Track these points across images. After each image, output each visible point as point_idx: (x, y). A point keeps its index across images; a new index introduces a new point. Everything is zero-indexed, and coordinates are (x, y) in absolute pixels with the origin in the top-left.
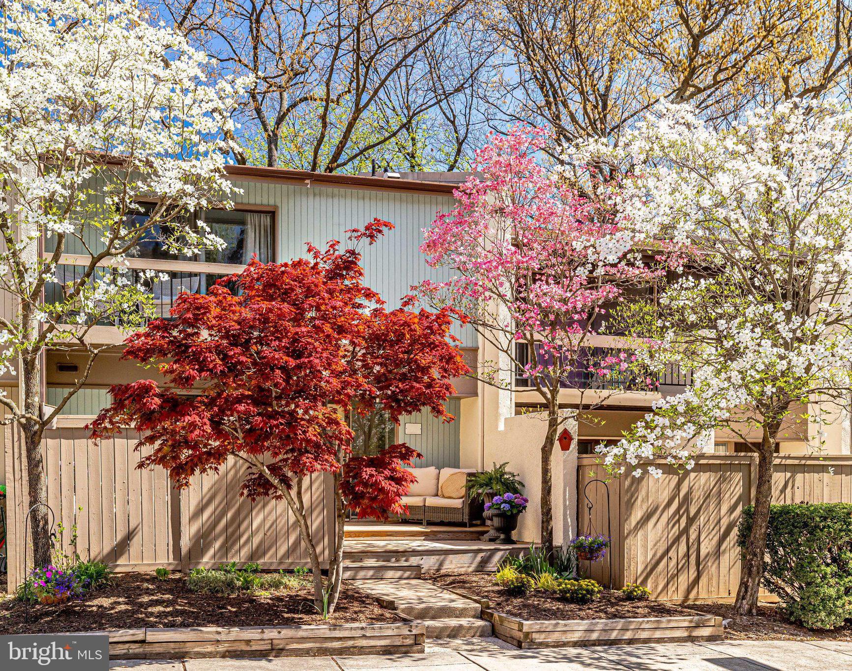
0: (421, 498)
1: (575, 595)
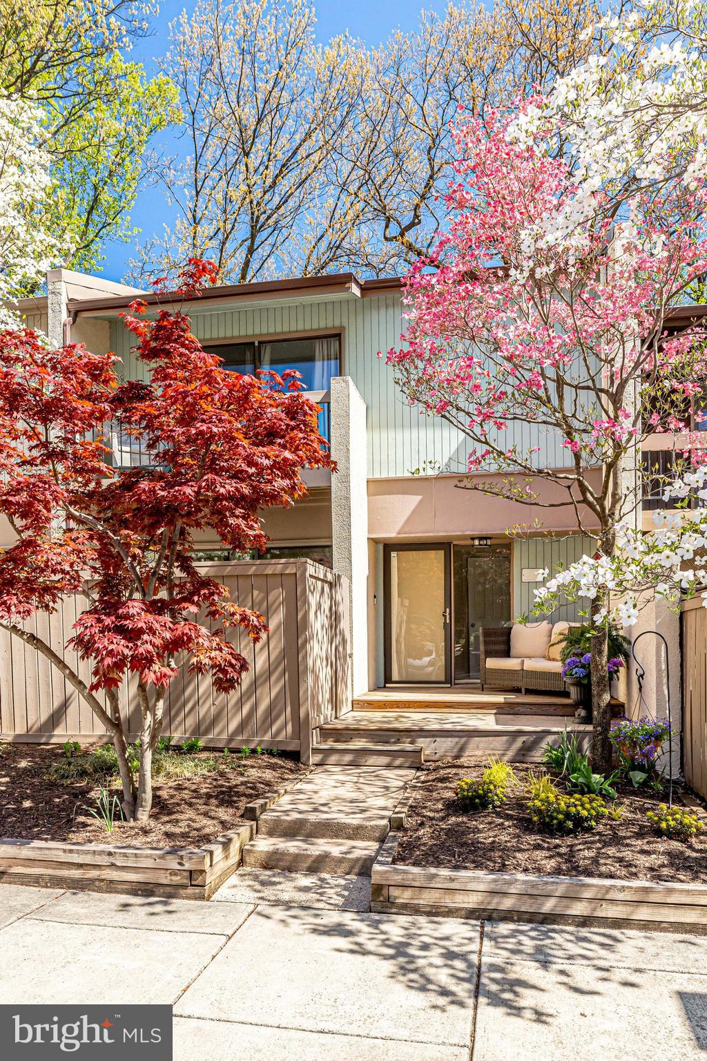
0: (521, 661)
1: (547, 820)
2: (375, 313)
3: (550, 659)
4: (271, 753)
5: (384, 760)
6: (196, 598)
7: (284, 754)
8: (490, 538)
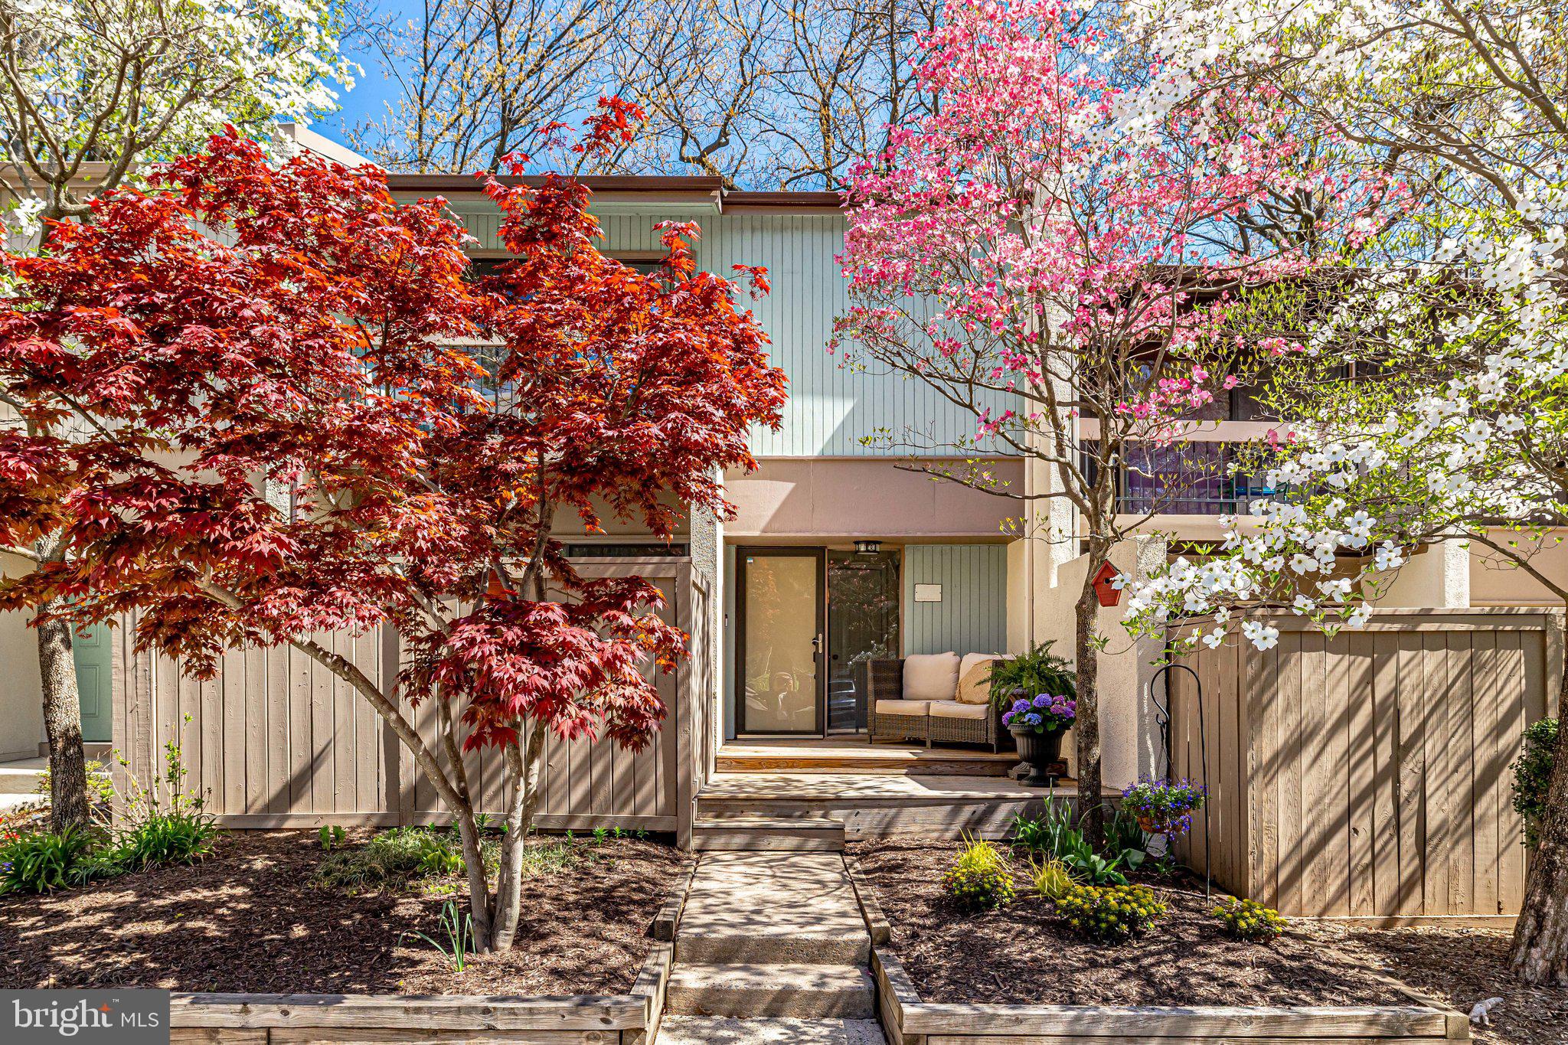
0: (923, 703)
1: (1092, 923)
2: (737, 237)
3: (962, 702)
4: (633, 836)
5: (791, 842)
6: (628, 604)
7: (654, 837)
8: (879, 543)
